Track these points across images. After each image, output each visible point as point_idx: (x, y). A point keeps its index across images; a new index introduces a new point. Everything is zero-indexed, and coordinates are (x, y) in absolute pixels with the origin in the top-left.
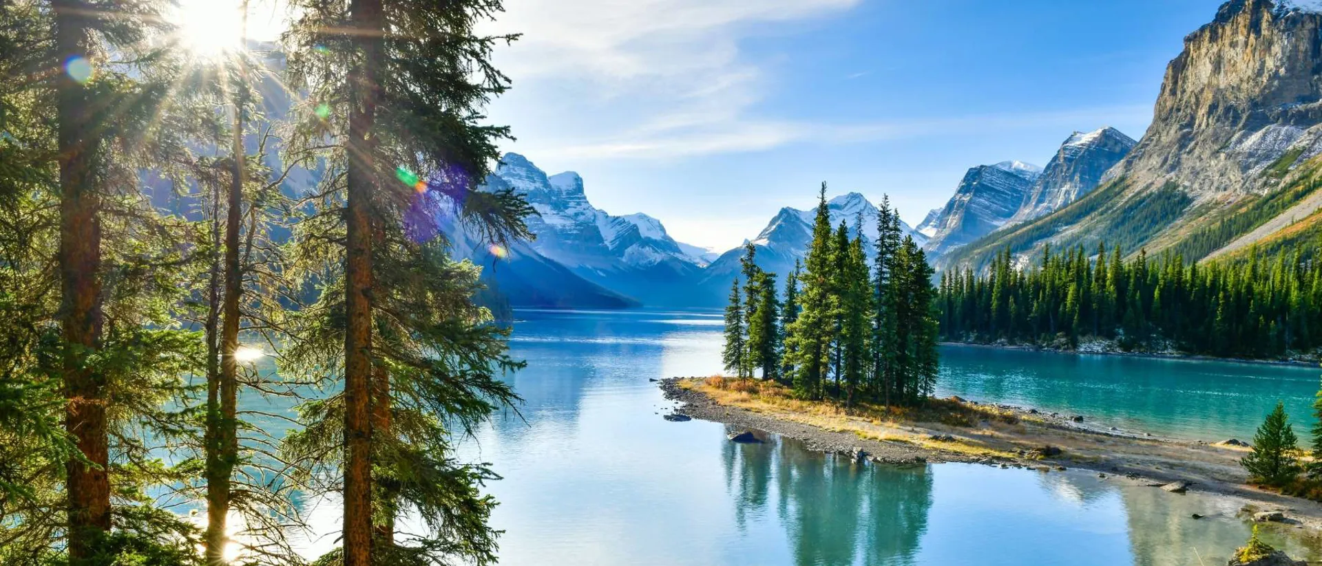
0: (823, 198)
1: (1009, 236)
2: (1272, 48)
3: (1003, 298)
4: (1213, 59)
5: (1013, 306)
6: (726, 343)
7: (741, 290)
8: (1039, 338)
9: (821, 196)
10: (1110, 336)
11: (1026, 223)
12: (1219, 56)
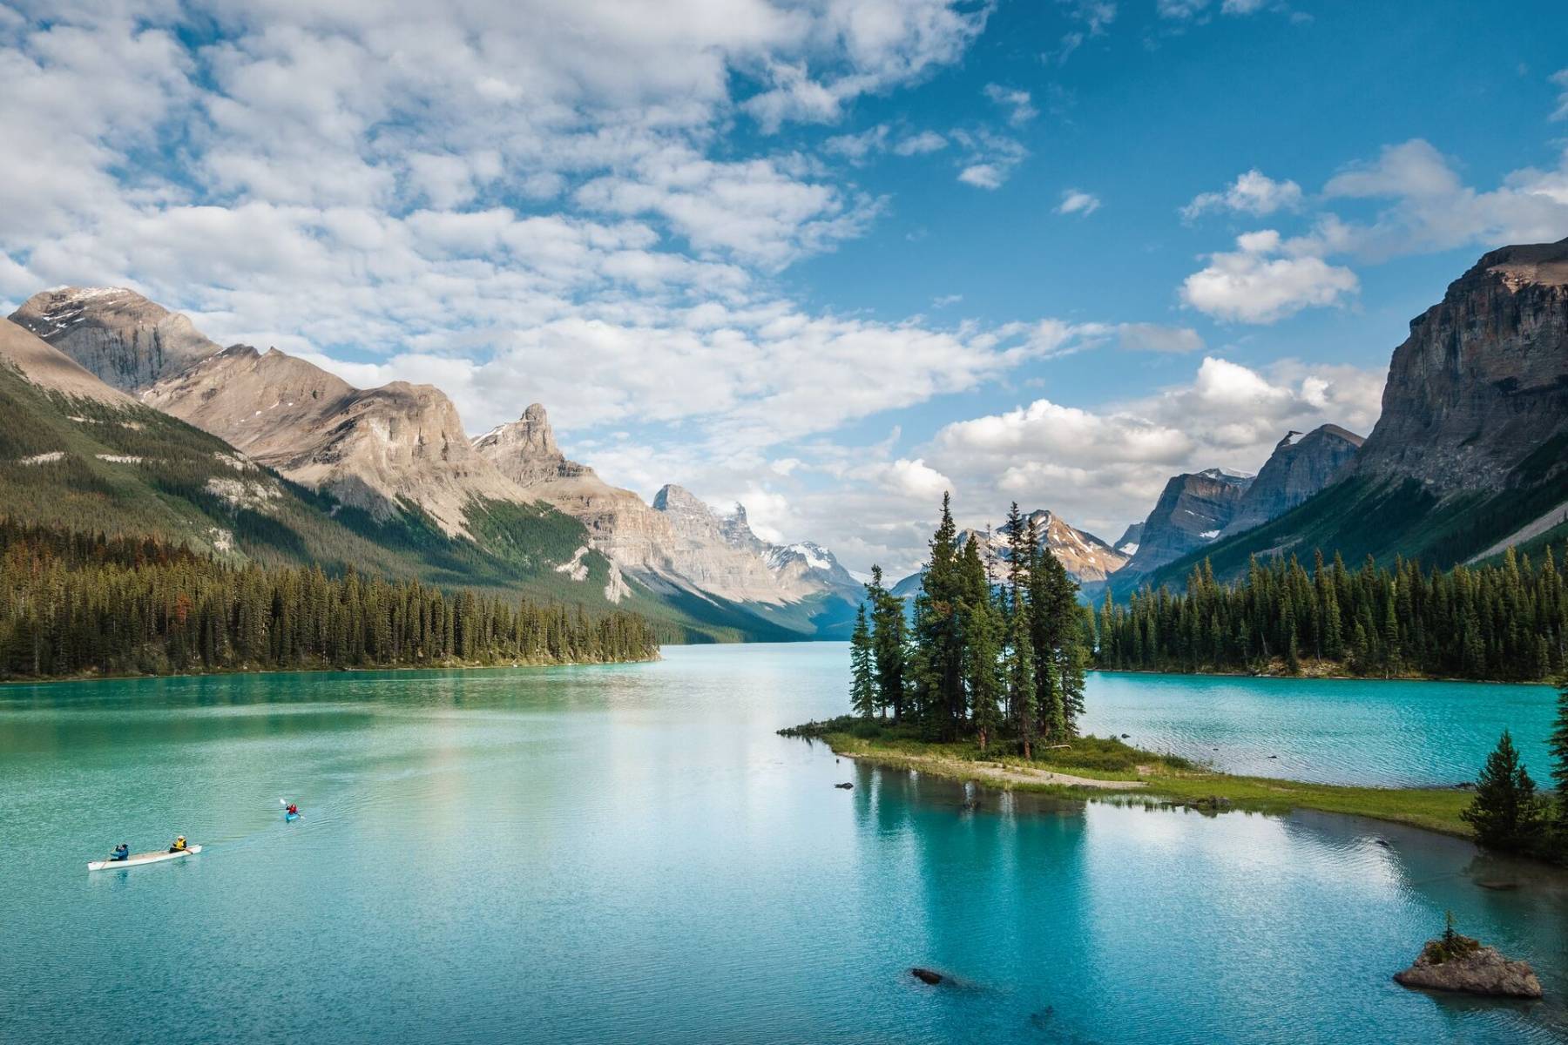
0: (946, 510)
1: (1221, 550)
2: (1519, 326)
3: (1205, 620)
4: (1446, 342)
5: (1216, 628)
6: (854, 679)
7: (867, 618)
8: (1251, 663)
9: (943, 508)
10: (1337, 658)
11: (1241, 534)
12: (1455, 339)
